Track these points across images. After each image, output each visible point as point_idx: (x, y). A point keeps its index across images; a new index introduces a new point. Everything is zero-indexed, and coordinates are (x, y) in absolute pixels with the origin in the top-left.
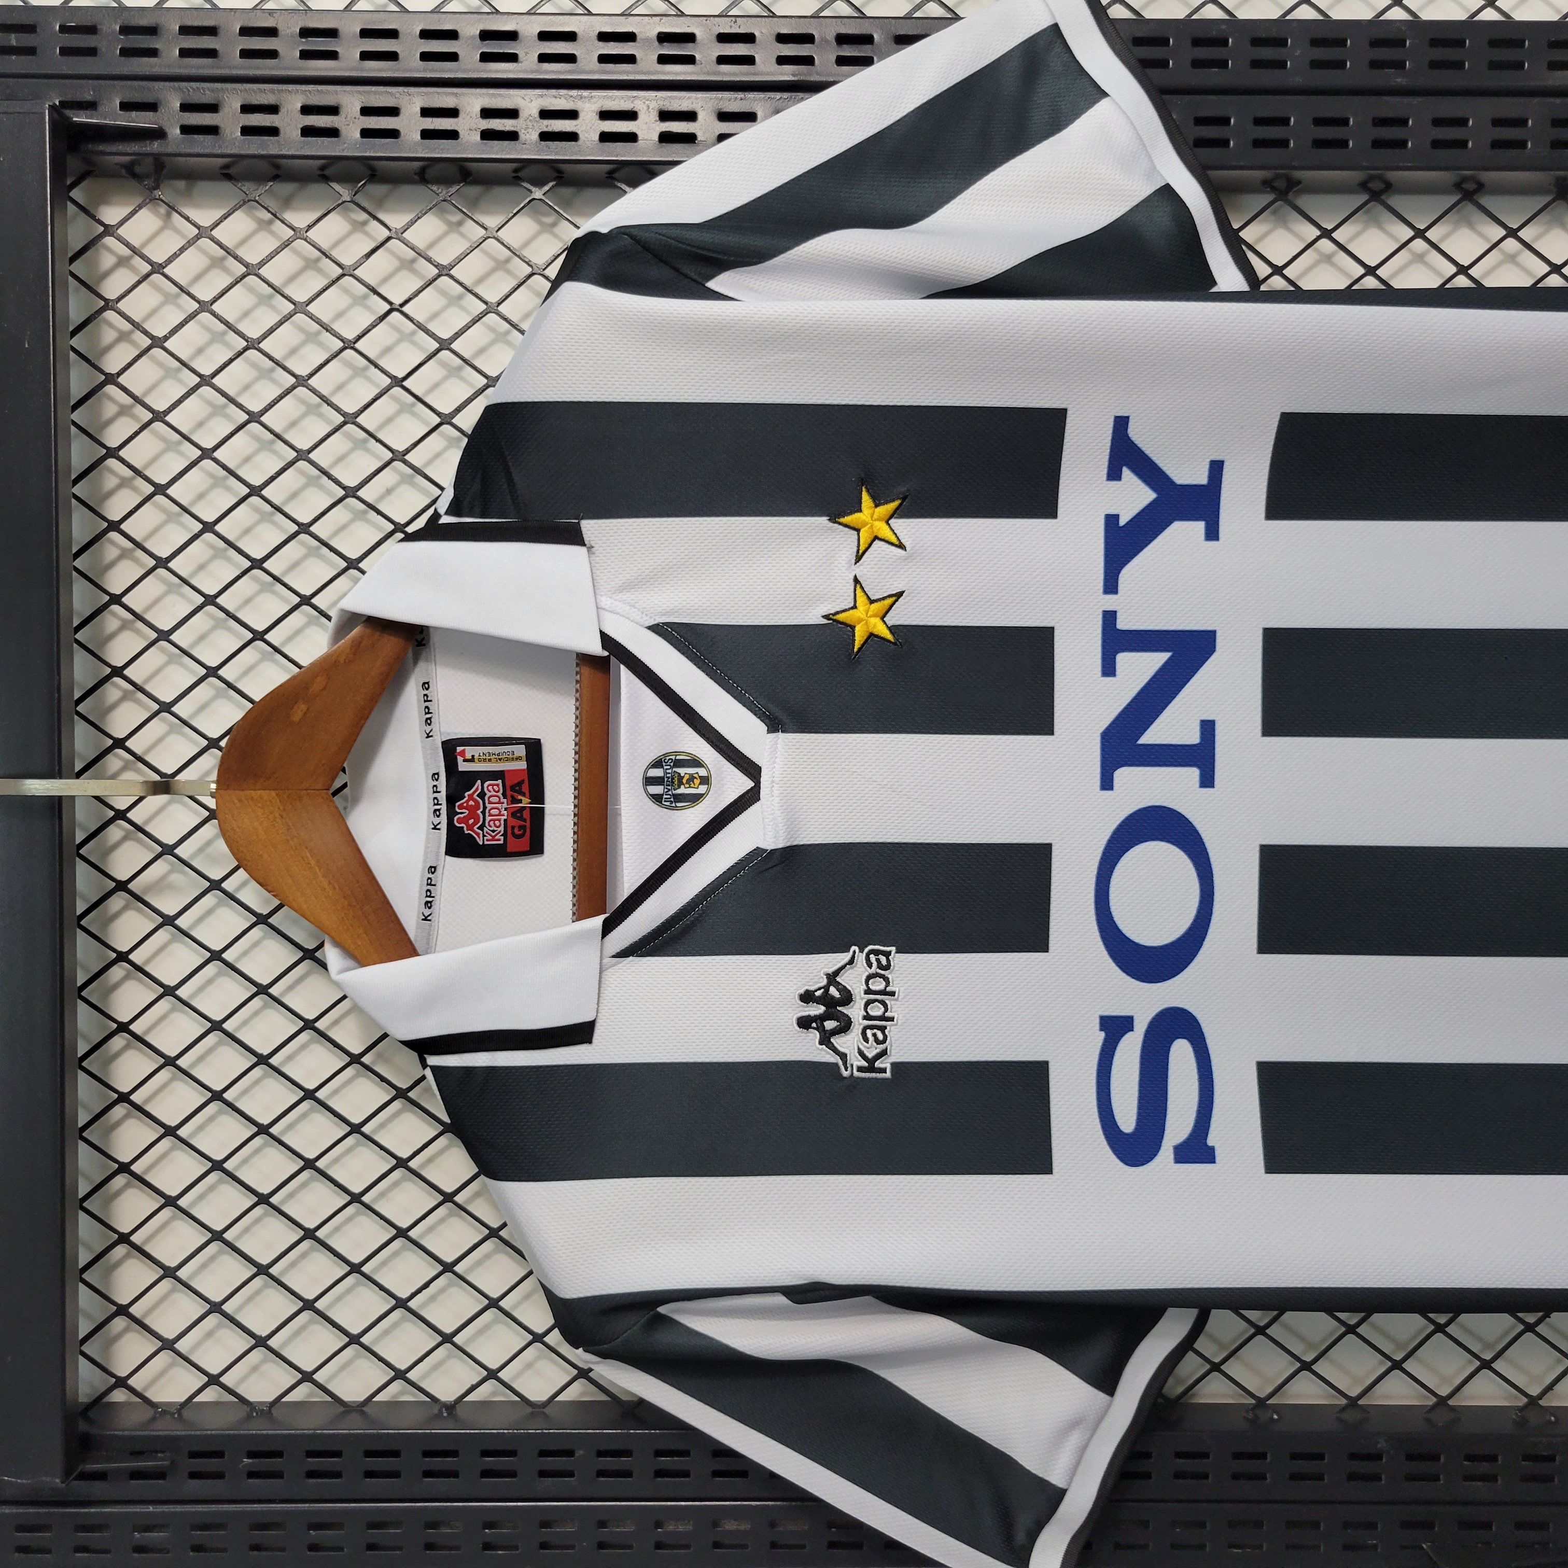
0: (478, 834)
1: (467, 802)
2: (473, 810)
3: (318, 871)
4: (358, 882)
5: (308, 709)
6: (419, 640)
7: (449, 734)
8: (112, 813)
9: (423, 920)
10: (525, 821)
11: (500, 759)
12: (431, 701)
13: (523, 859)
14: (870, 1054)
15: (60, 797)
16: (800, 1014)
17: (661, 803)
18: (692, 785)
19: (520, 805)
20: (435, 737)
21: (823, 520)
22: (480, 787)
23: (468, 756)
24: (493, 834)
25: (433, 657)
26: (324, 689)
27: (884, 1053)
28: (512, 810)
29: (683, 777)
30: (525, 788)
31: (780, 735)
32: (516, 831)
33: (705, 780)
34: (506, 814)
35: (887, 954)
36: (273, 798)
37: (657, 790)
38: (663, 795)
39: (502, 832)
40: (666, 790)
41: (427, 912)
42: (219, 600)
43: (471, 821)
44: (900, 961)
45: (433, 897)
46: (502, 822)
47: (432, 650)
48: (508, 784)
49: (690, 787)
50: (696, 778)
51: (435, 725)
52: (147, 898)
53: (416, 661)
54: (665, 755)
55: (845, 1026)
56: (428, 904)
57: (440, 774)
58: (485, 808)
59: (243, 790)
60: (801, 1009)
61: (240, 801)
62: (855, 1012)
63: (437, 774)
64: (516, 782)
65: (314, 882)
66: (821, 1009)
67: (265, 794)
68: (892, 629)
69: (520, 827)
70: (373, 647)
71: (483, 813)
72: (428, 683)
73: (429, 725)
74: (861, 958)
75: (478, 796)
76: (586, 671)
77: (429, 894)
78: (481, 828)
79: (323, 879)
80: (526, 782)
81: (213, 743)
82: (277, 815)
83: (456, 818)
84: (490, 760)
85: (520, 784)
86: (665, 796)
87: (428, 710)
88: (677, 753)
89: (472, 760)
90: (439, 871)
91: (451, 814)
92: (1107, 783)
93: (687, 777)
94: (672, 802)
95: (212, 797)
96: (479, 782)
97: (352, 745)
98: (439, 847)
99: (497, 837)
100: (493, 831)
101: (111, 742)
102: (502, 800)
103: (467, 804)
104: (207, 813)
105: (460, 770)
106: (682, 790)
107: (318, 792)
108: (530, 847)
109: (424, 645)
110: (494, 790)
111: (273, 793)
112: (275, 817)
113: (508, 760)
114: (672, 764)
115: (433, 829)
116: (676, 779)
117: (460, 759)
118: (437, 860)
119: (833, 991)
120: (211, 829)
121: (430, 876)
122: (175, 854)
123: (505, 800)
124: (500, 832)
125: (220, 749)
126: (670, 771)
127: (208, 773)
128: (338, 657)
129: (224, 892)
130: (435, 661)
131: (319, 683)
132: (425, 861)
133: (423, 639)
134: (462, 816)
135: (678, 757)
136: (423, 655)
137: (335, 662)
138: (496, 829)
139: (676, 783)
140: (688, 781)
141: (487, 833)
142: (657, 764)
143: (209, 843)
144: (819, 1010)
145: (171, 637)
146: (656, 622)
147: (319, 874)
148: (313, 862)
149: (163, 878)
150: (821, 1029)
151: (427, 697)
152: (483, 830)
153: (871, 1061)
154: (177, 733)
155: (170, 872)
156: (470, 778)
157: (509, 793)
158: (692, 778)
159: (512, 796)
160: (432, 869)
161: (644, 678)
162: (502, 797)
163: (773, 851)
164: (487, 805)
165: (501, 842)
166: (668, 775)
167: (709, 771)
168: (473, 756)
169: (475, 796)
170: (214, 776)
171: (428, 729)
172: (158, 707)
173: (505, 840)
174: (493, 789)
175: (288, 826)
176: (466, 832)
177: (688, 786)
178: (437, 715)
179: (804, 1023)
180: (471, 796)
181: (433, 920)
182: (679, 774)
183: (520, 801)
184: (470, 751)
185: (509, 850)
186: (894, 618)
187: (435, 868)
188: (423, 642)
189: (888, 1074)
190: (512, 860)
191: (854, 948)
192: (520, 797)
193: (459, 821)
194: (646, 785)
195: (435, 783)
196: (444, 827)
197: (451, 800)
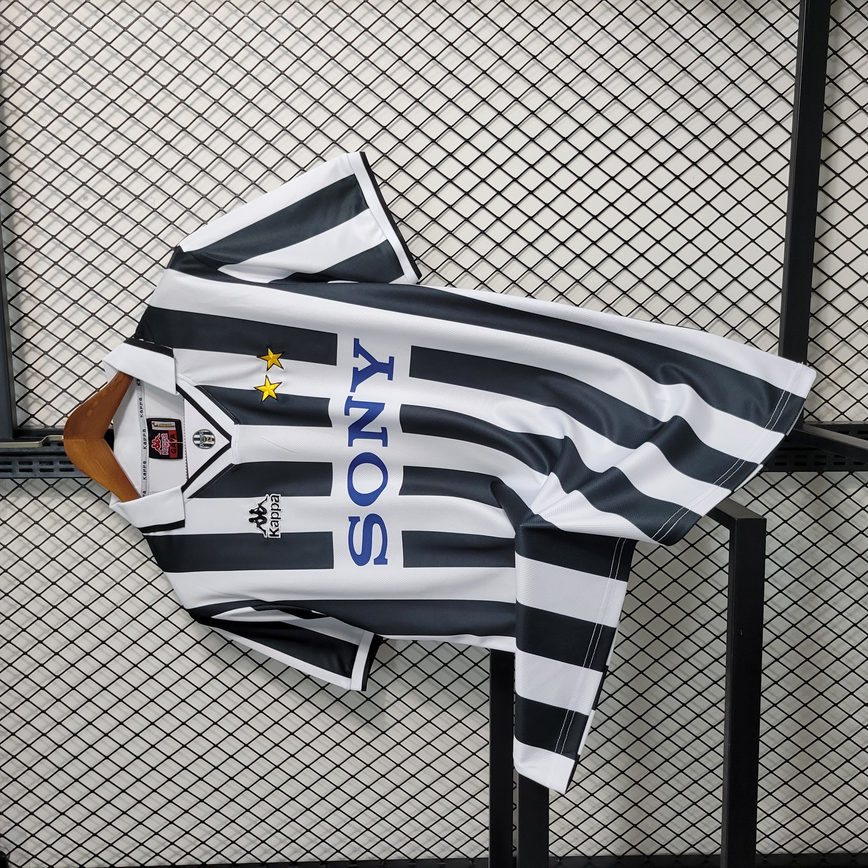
0: (160, 451)
2: (158, 443)
5: (93, 412)
6: (138, 383)
7: (148, 416)
10: (176, 447)
11: (167, 426)
12: (142, 405)
13: (175, 460)
14: (273, 531)
16: (250, 517)
17: (199, 447)
18: (210, 441)
20: (144, 417)
21: (255, 357)
22: (160, 435)
24: (165, 451)
25: (143, 390)
26: (98, 405)
27: (278, 530)
28: (171, 444)
29: (207, 438)
30: (175, 436)
31: (238, 425)
32: (173, 451)
33: (214, 440)
34: (169, 445)
35: (278, 497)
37: (198, 442)
38: (200, 444)
39: (168, 451)
40: (201, 442)
43: (157, 447)
44: (282, 499)
45: (146, 472)
46: (168, 448)
48: (169, 435)
50: (211, 439)
51: (144, 413)
54: (199, 430)
55: (265, 520)
56: (145, 474)
59: (73, 439)
62: (268, 516)
63: (145, 430)
66: (257, 516)
68: (276, 394)
69: (175, 449)
71: (161, 444)
72: (141, 398)
74: (269, 498)
75: (159, 438)
77: (144, 470)
78: (161, 449)
83: (152, 445)
84: (163, 426)
85: (174, 435)
87: (141, 408)
88: (204, 430)
89: (157, 426)
90: (147, 463)
91: (150, 444)
92: (350, 444)
94: (203, 447)
96: (160, 433)
98: (146, 455)
99: (166, 453)
103: (156, 441)
105: (153, 429)
106: (207, 443)
108: (178, 456)
109: (140, 385)
112: (84, 448)
113: (169, 426)
114: (202, 433)
115: (144, 448)
117: (153, 425)
118: (146, 459)
119: (261, 510)
121: (144, 464)
123: (169, 440)
126: (201, 436)
132: (142, 460)
133: (140, 383)
134: (154, 445)
136: (139, 389)
139: (204, 440)
141: (163, 451)
142: (198, 433)
144: (256, 516)
146: (198, 385)
150: (257, 522)
151: (141, 403)
153: (274, 533)
156: (157, 432)
157: (170, 438)
158: (209, 439)
160: (145, 462)
162: (167, 439)
163: (237, 465)
164: (163, 441)
165: (168, 454)
167: (215, 436)
171: (141, 414)
174: (164, 436)
176: (156, 450)
177: (208, 441)
178: (144, 410)
179: (251, 520)
180: (157, 438)
181: (147, 479)
182: (205, 437)
183: (175, 441)
184: (156, 423)
185: (170, 457)
186: (278, 391)
189: (280, 537)
190: (172, 460)
191: (267, 495)
192: (174, 439)
194: (194, 440)
195: (144, 433)
196: (148, 448)
197: (150, 439)
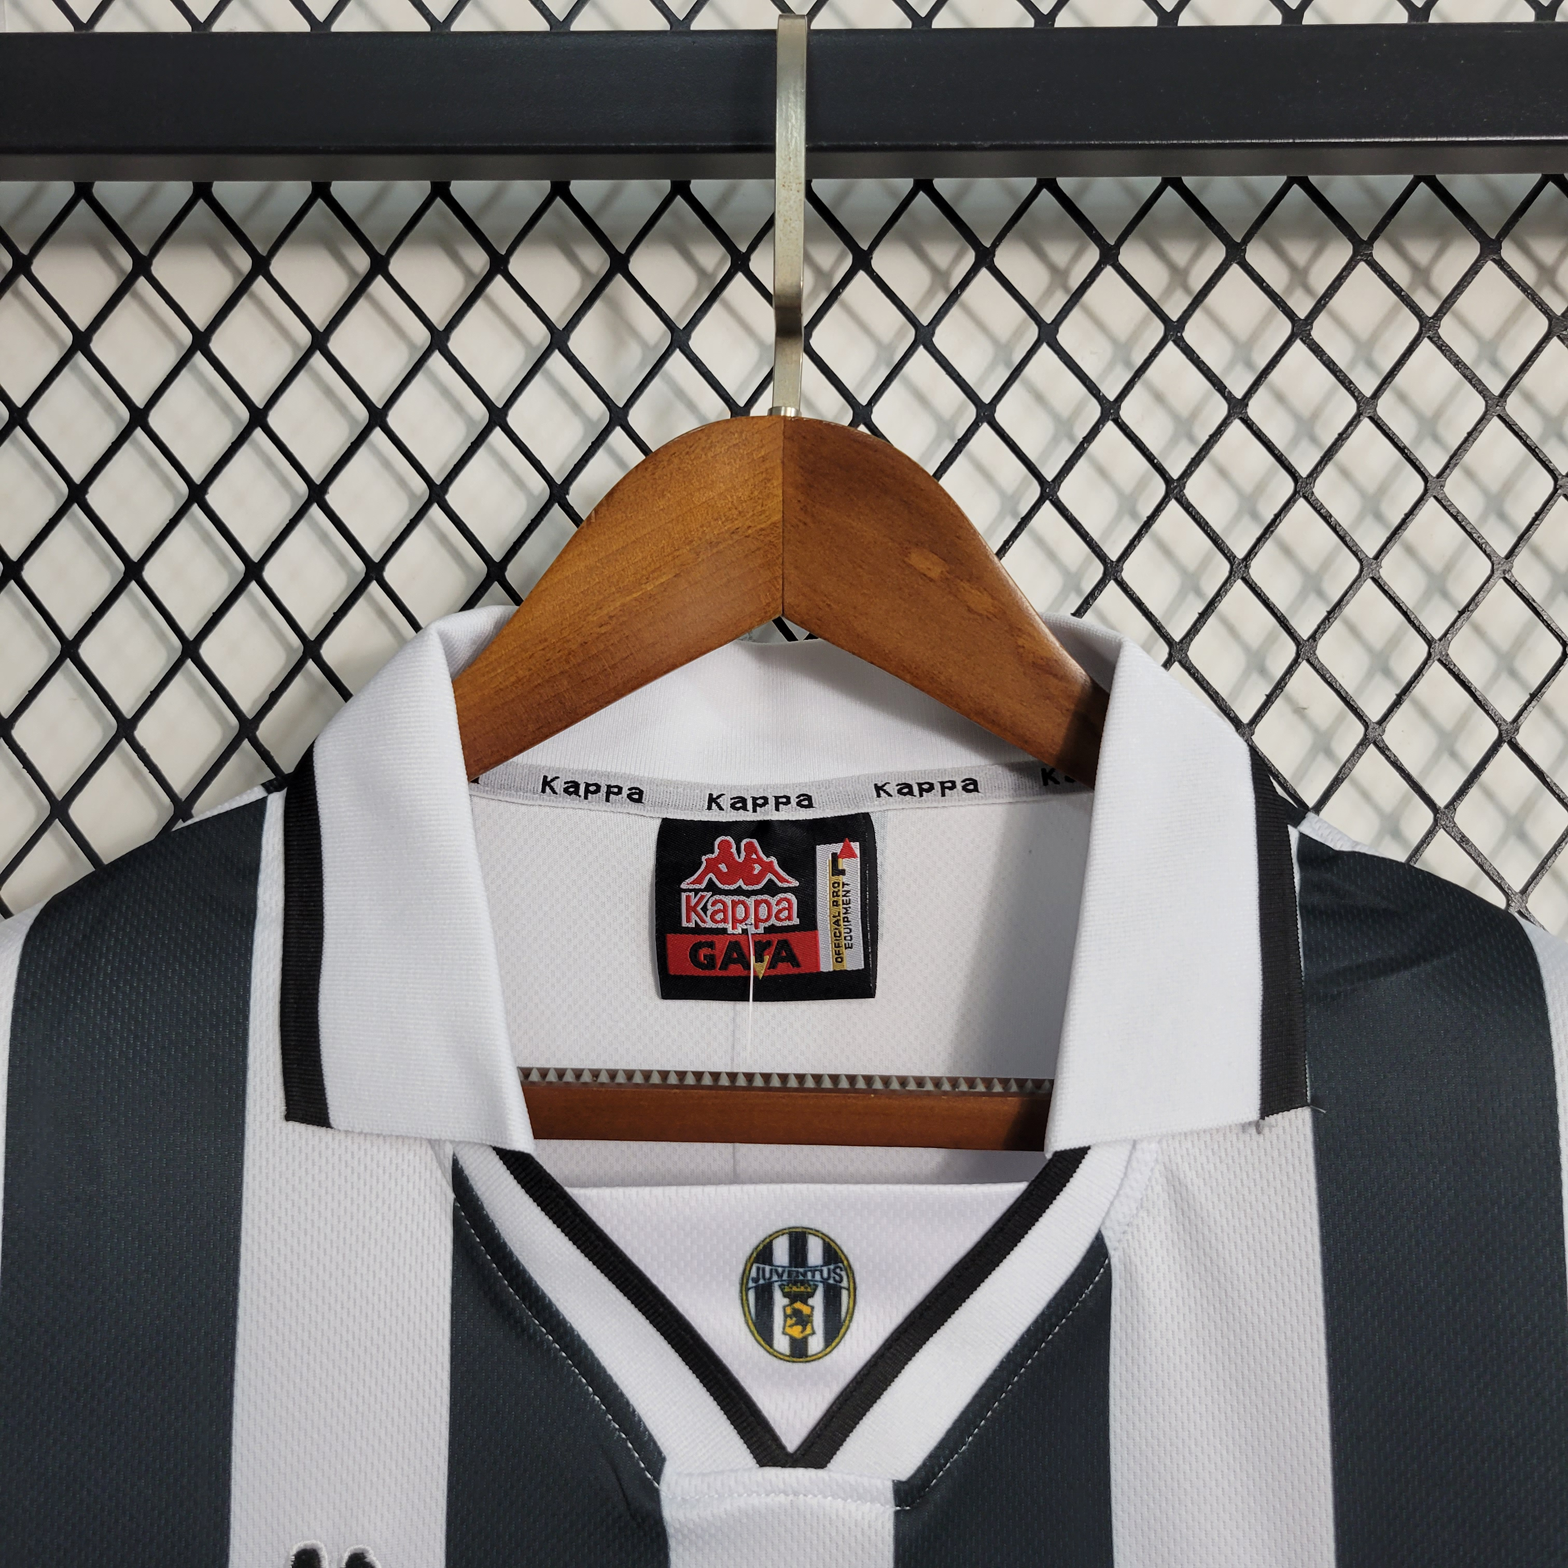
0: (699, 881)
1: (759, 861)
2: (742, 870)
3: (635, 595)
4: (614, 667)
5: (931, 580)
6: (1054, 775)
7: (883, 827)
8: (743, 248)
9: (545, 777)
10: (724, 966)
11: (837, 923)
12: (943, 795)
13: (652, 960)
15: (772, 149)
16: (324, 1554)
17: (757, 1260)
18: (789, 1322)
19: (752, 958)
20: (877, 801)
22: (785, 885)
23: (843, 864)
24: (699, 909)
25: (1025, 799)
26: (970, 610)
28: (743, 943)
29: (805, 1303)
30: (784, 969)
31: (890, 1509)
32: (703, 952)
33: (799, 1351)
34: (736, 932)
36: (769, 517)
37: (781, 1253)
38: (771, 1264)
39: (702, 925)
40: (780, 1270)
41: (559, 785)
42: (1110, 426)
43: (723, 867)
45: (586, 798)
46: (721, 925)
47: (1036, 798)
48: (791, 937)
49: (786, 1316)
50: (804, 1329)
51: (898, 801)
52: (598, 305)
53: (1016, 768)
54: (849, 1270)
56: (572, 788)
57: (810, 810)
58: (748, 894)
59: (783, 462)
60: (336, 1554)
61: (764, 459)
63: (810, 806)
64: (797, 952)
65: (614, 589)
67: (776, 503)
69: (711, 959)
70: (1048, 698)
71: (739, 892)
72: (976, 790)
73: (900, 792)
75: (770, 880)
76: (1011, 1106)
77: (592, 789)
78: (711, 887)
79: (618, 604)
80: (795, 971)
81: (862, 413)
82: (737, 524)
83: (729, 838)
84: (835, 904)
85: (792, 959)
86: (768, 1268)
87: (926, 788)
88: (853, 1291)
89: (837, 871)
90: (634, 808)
91: (736, 830)
93: (806, 1310)
94: (756, 1280)
95: (771, 410)
96: (796, 884)
97: (865, 659)
98: (676, 807)
99: (694, 917)
100: (705, 909)
101: (865, 247)
102: (762, 926)
103: (755, 861)
104: (742, 403)
105: (818, 847)
106: (780, 1301)
107: (779, 595)
108: (675, 977)
109: (1046, 784)
110: (780, 911)
111: (778, 517)
112: (733, 520)
113: (837, 936)
114: (831, 1281)
115: (711, 795)
116: (802, 1289)
117: (837, 848)
118: (654, 805)
120: (715, 409)
121: (625, 792)
122: (673, 351)
123: (761, 930)
124: (704, 921)
125: (854, 423)
126: (818, 1277)
127: (810, 405)
128: (1029, 635)
129: (606, 432)
130: (1017, 802)
131: (979, 600)
132: (651, 781)
133: (1057, 782)
134: (734, 850)
135: (844, 1294)
136: (1028, 782)
137: (1020, 630)
138: (709, 913)
139: (795, 1289)
140: (797, 1313)
141: (702, 897)
142: (832, 1254)
143: (692, 406)
145: (1045, 346)
146: (1111, 1252)
147: (628, 598)
148: (649, 587)
149: (633, 332)
151: (951, 788)
152: (706, 889)
154: (878, 357)
155: (644, 344)
156: (802, 867)
157: (775, 938)
158: (803, 1320)
159: (769, 943)
160: (636, 796)
161: (1002, 1229)
162: (767, 924)
163: (655, 1495)
164: (753, 898)
165: (685, 924)
166: (809, 1274)
167: (818, 1357)
168: (843, 872)
169: (770, 876)
170: (806, 414)
171: (892, 788)
172: (925, 323)
173: (688, 930)
174: (783, 909)
175: (718, 543)
176: (704, 858)
177: (789, 1311)
178: (917, 805)
180: (768, 868)
181: (545, 796)
182: (811, 1295)
183: (759, 959)
184: (852, 866)
185: (670, 937)
187: (639, 801)
188: (1050, 782)
190: (651, 942)
192: (767, 958)
193: (725, 846)
194: (790, 1234)
195: (794, 801)
196: (714, 816)
197: (762, 830)
